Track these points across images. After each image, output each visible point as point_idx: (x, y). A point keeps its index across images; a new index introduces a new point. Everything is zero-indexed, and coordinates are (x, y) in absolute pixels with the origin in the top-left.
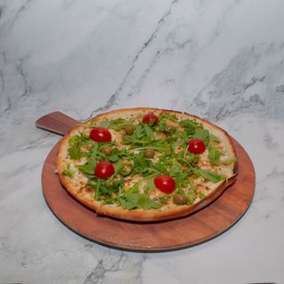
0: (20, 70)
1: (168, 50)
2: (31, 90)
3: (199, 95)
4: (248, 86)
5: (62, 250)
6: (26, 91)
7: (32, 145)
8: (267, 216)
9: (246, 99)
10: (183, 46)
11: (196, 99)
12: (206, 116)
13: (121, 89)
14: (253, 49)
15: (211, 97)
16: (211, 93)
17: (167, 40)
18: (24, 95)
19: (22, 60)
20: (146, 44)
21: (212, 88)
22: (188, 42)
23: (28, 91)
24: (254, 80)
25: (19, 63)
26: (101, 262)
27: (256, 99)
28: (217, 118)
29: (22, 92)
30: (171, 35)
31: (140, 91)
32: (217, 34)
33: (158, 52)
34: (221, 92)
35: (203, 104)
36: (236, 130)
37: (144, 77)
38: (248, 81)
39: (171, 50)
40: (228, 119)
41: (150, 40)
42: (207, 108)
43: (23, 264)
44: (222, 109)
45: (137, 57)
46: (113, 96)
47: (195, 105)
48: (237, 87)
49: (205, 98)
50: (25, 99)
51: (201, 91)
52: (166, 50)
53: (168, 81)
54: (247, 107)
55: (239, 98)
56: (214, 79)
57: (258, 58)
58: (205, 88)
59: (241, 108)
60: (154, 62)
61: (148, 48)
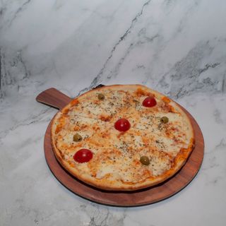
0: (19, 58)
1: (140, 43)
2: (30, 74)
3: (164, 77)
4: (202, 71)
5: (64, 210)
6: (26, 74)
7: (34, 119)
8: (215, 182)
9: (200, 81)
11: (161, 81)
12: (169, 95)
13: (101, 73)
14: (208, 42)
15: (172, 80)
16: (173, 76)
17: (139, 35)
18: (24, 78)
19: (20, 51)
20: (122, 38)
21: (174, 73)
22: (156, 36)
23: (28, 74)
24: (207, 67)
26: (93, 219)
27: (208, 81)
28: (178, 97)
29: (24, 75)
30: (142, 31)
32: (179, 30)
33: (132, 45)
34: (181, 75)
35: (166, 85)
36: (192, 106)
37: (120, 64)
38: (203, 67)
39: (142, 43)
40: (186, 97)
41: (125, 35)
42: (170, 87)
43: (36, 221)
44: (181, 89)
45: (114, 48)
46: (96, 79)
47: (160, 86)
48: (193, 72)
50: (26, 81)
51: (166, 75)
52: (138, 43)
53: (139, 67)
54: (200, 88)
55: (194, 80)
56: (176, 65)
57: (212, 49)
58: (168, 73)
59: (196, 88)
60: (128, 52)
61: (123, 41)
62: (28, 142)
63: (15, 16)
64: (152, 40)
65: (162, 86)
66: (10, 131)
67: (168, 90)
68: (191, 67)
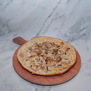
0: (6, 25)
1: (56, 19)
2: (11, 31)
3: (66, 33)
6: (9, 31)
7: (12, 49)
9: (81, 35)
10: (61, 17)
11: (65, 35)
12: (68, 40)
15: (70, 34)
16: (70, 32)
17: (56, 16)
18: (8, 33)
19: (7, 22)
20: (49, 17)
21: (70, 31)
22: (63, 16)
23: (10, 31)
24: (84, 29)
25: (6, 22)
26: (36, 89)
27: (84, 35)
28: (72, 41)
29: (8, 32)
30: (57, 14)
31: (47, 32)
33: (53, 19)
34: (73, 32)
35: (67, 36)
36: (78, 45)
37: (48, 27)
38: (82, 29)
39: (57, 19)
40: (75, 41)
41: (50, 15)
42: (69, 37)
43: (11, 90)
44: (73, 38)
45: (46, 21)
46: (38, 33)
47: (64, 36)
48: (78, 31)
49: (68, 34)
51: (67, 32)
52: (55, 19)
53: (56, 29)
55: (79, 34)
56: (71, 28)
59: (80, 37)
60: (52, 22)
62: (9, 58)
63: (6, 7)
66: (2, 53)
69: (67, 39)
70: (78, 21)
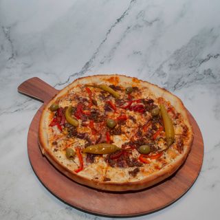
0: (7, 36)
1: (138, 27)
2: (17, 54)
3: (161, 66)
4: (203, 61)
6: (13, 55)
8: (213, 186)
9: (200, 73)
11: (158, 70)
12: (166, 86)
13: (94, 58)
14: (212, 30)
15: (170, 69)
16: (171, 65)
17: (137, 18)
19: (9, 28)
20: (118, 20)
21: (173, 61)
22: (156, 20)
23: (15, 55)
24: (209, 57)
25: (7, 30)
27: (208, 73)
28: (175, 88)
29: (10, 56)
30: (141, 14)
32: (182, 15)
33: (129, 28)
34: (180, 65)
35: (164, 74)
36: (190, 99)
37: (115, 48)
38: (204, 56)
39: (140, 27)
40: (184, 89)
41: (123, 17)
42: (167, 77)
44: (179, 79)
45: (110, 31)
46: (88, 63)
47: (156, 75)
48: (193, 62)
49: (166, 69)
50: (12, 62)
51: (164, 63)
52: (136, 26)
53: (136, 53)
54: (201, 79)
55: (194, 71)
56: (175, 54)
57: (215, 38)
58: (166, 61)
59: (196, 79)
60: (124, 36)
61: (120, 23)
64: (151, 23)
65: (159, 75)
67: (165, 80)
68: (192, 56)
69: (162, 82)
70: (197, 36)
